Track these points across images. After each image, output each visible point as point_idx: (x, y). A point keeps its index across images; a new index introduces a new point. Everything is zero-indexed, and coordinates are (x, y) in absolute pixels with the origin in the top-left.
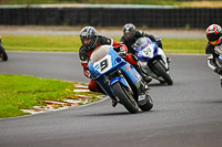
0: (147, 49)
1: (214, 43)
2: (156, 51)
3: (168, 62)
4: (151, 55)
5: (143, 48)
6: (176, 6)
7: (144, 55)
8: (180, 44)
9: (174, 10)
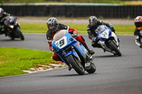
0: (104, 33)
1: (139, 28)
2: (110, 34)
3: (119, 41)
4: (107, 37)
5: (102, 32)
6: (121, 4)
7: (103, 36)
8: (124, 28)
9: (120, 7)
